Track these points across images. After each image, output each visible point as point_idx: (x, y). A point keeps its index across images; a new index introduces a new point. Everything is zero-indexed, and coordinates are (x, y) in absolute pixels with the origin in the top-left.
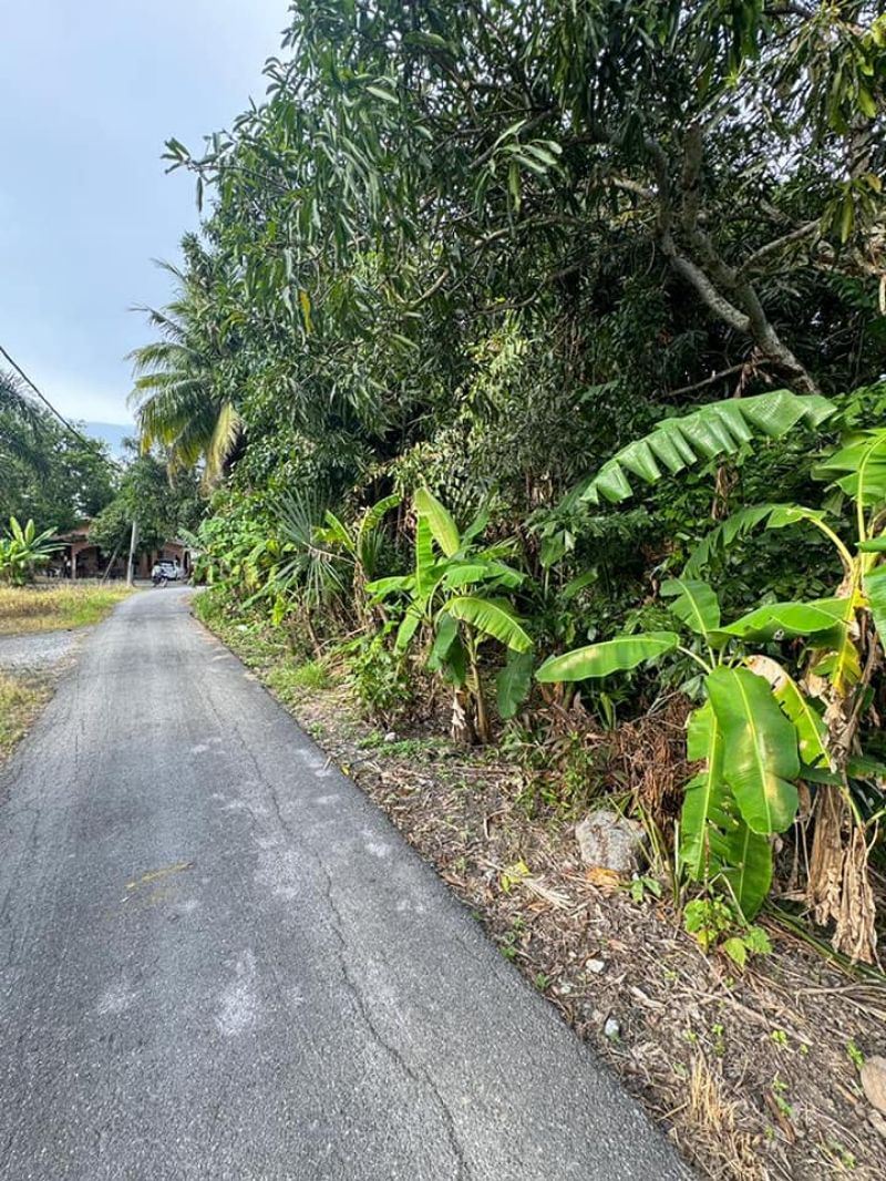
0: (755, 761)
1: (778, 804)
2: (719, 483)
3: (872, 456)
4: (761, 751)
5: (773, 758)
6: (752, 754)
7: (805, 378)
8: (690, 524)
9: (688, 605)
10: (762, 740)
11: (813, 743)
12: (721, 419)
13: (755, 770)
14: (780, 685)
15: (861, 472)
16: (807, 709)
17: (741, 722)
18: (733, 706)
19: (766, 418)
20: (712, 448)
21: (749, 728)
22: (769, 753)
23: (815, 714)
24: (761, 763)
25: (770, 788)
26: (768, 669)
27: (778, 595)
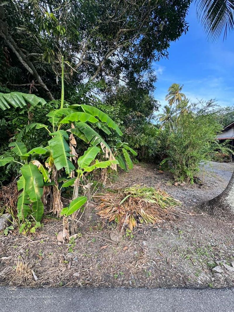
0: (33, 185)
1: (38, 193)
2: (29, 115)
3: (55, 115)
4: (34, 183)
5: (37, 183)
6: (32, 184)
7: (50, 93)
8: (21, 126)
9: (17, 149)
10: (35, 180)
11: (46, 177)
12: (17, 97)
13: (33, 188)
14: (40, 166)
15: (53, 118)
16: (45, 170)
17: (30, 177)
18: (28, 174)
19: (30, 100)
20: (15, 105)
21: (32, 178)
22: (36, 183)
23: (47, 171)
24: (34, 185)
25: (37, 190)
26: (37, 163)
27: (43, 145)
